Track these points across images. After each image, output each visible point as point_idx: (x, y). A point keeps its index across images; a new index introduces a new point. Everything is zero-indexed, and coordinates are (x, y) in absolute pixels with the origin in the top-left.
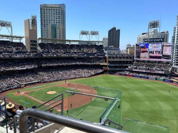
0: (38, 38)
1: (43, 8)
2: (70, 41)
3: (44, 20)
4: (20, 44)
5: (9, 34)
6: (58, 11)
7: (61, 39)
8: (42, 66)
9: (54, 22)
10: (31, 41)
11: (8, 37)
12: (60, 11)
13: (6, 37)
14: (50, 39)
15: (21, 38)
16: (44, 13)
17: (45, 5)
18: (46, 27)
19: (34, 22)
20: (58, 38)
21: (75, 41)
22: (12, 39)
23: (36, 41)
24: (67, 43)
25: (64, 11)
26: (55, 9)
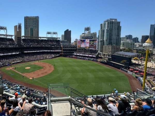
0: (22, 36)
1: (26, 19)
2: (41, 37)
3: (27, 25)
4: (12, 40)
5: (5, 34)
6: (34, 20)
7: (36, 36)
8: (23, 52)
9: (32, 27)
10: (18, 38)
11: (4, 35)
12: (36, 20)
13: (3, 36)
14: (29, 37)
15: (12, 36)
16: (27, 22)
17: (27, 17)
18: (27, 29)
19: (20, 27)
20: (34, 36)
21: (44, 38)
22: (7, 37)
23: (20, 38)
24: (40, 39)
25: (38, 20)
26: (33, 19)
